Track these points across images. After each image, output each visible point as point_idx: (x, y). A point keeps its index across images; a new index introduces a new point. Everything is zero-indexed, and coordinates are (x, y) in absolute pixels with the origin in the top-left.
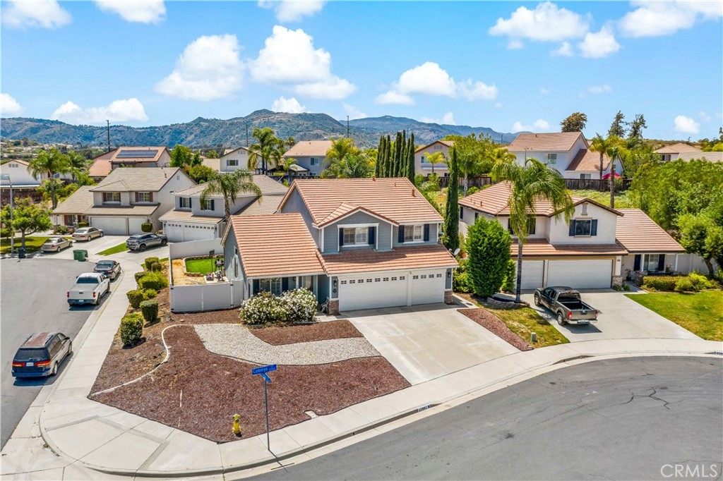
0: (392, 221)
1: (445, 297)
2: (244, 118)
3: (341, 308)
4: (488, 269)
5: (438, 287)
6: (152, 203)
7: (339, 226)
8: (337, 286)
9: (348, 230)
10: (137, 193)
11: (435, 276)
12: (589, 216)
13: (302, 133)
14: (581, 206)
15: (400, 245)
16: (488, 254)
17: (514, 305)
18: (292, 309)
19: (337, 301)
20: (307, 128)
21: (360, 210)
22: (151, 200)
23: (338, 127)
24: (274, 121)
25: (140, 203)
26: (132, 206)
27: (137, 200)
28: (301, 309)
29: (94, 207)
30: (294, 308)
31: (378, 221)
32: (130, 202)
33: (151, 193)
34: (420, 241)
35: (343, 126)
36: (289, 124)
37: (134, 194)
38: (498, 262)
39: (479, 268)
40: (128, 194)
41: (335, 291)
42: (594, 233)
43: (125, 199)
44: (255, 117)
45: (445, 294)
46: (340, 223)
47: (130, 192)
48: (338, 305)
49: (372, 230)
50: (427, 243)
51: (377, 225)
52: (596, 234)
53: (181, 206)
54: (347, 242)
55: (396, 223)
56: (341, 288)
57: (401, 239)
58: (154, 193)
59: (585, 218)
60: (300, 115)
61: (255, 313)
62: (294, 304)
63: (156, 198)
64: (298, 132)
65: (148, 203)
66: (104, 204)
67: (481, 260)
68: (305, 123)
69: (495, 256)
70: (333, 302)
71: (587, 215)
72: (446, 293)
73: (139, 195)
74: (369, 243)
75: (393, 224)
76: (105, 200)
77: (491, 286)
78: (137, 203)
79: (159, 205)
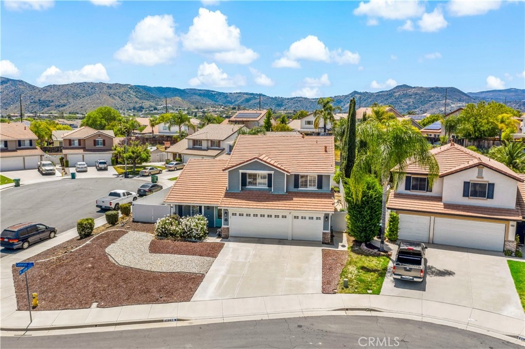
0: (284, 170)
1: (323, 237)
2: (387, 91)
3: (231, 233)
5: (317, 229)
6: (219, 148)
7: (241, 171)
8: (228, 216)
9: (250, 175)
10: (211, 141)
12: (485, 179)
13: (433, 102)
14: (476, 169)
15: (296, 190)
17: (375, 253)
19: (228, 228)
20: (438, 98)
21: (256, 159)
22: (219, 146)
23: (465, 97)
24: (411, 93)
25: (213, 148)
26: (208, 149)
27: (211, 146)
28: (190, 229)
29: (187, 149)
31: (273, 169)
32: (207, 147)
33: (219, 141)
34: (314, 188)
35: (469, 96)
36: (423, 95)
37: (210, 142)
40: (206, 141)
41: (226, 220)
42: (491, 196)
43: (204, 145)
44: (397, 90)
46: (241, 168)
47: (208, 140)
48: (229, 231)
49: (269, 177)
50: (320, 191)
52: (492, 198)
54: (249, 184)
55: (288, 172)
56: (231, 219)
57: (296, 186)
58: (221, 142)
59: (479, 181)
60: (432, 88)
61: (160, 229)
62: (186, 225)
63: (223, 145)
64: (430, 101)
65: (217, 148)
66: (193, 147)
67: (352, 210)
68: (437, 94)
70: (224, 228)
71: (483, 178)
72: (324, 234)
73: (213, 142)
75: (286, 173)
76: (194, 145)
78: (211, 148)
79: (224, 149)
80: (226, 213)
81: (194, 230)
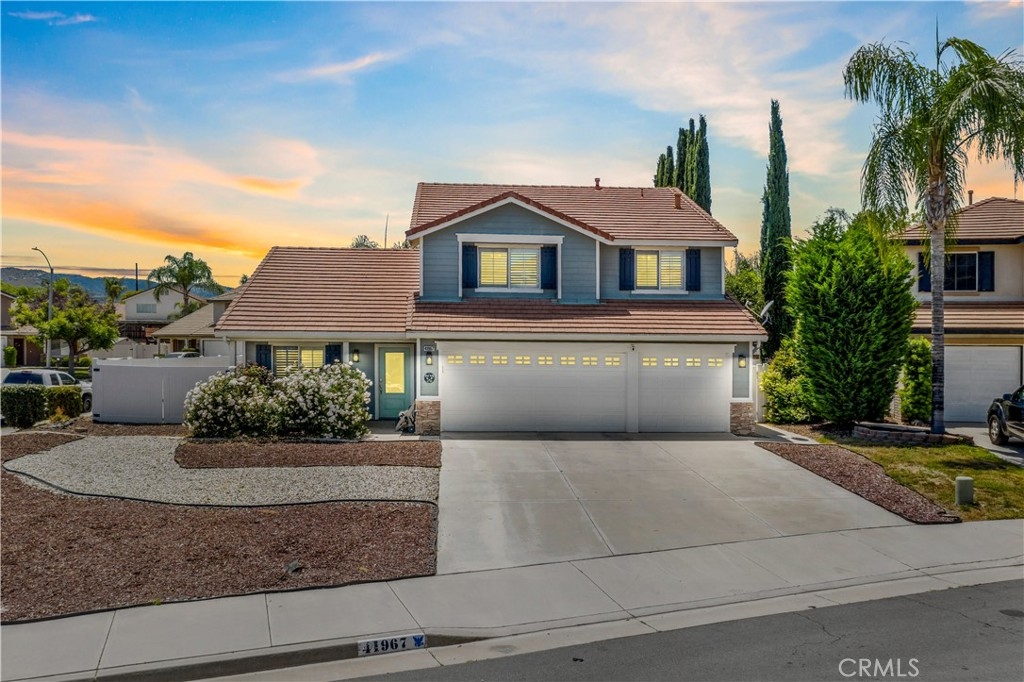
0: (594, 230)
1: (732, 419)
3: (446, 419)
4: (846, 342)
5: (714, 390)
7: (462, 238)
15: (624, 295)
16: (843, 302)
17: (926, 439)
18: (295, 403)
19: (436, 405)
21: (511, 200)
30: (300, 399)
31: (557, 229)
34: (679, 291)
38: (873, 324)
39: (822, 342)
45: (733, 412)
46: (463, 227)
48: (437, 414)
49: (548, 254)
50: (695, 296)
51: (558, 240)
55: (606, 236)
57: (626, 282)
61: (206, 408)
62: (303, 391)
67: (827, 320)
69: (867, 309)
70: (424, 406)
72: (735, 407)
74: (544, 286)
75: (599, 239)
80: (429, 354)
81: (330, 404)
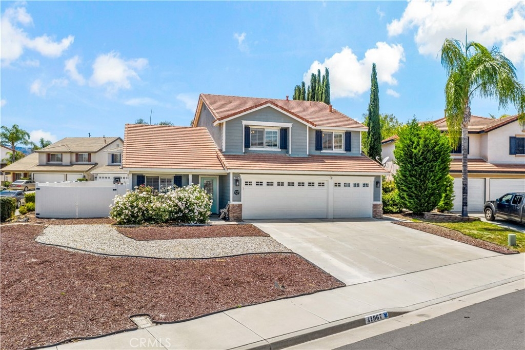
0: (308, 121)
1: (373, 211)
3: (245, 214)
4: (425, 176)
5: (366, 198)
6: (90, 163)
7: (245, 123)
8: (240, 185)
9: (255, 130)
10: (77, 154)
11: (361, 185)
15: (318, 153)
16: (425, 159)
18: (177, 205)
19: (240, 206)
21: (269, 105)
22: (89, 160)
25: (80, 162)
26: (71, 164)
27: (77, 161)
28: (189, 205)
29: (38, 166)
30: (180, 204)
31: (290, 120)
33: (90, 154)
34: (341, 151)
37: (74, 155)
38: (437, 168)
39: (414, 176)
40: (69, 155)
41: (237, 193)
43: (66, 159)
45: (374, 208)
46: (244, 118)
47: (71, 153)
48: (241, 210)
49: (284, 132)
50: (348, 154)
51: (289, 125)
53: (113, 162)
54: (254, 145)
55: (313, 124)
56: (245, 191)
57: (319, 147)
58: (92, 155)
59: (524, 135)
62: (180, 199)
63: (94, 159)
65: (87, 162)
66: (48, 164)
67: (417, 166)
69: (434, 161)
70: (234, 207)
72: (375, 206)
73: (78, 156)
74: (281, 148)
75: (309, 125)
76: (49, 160)
77: (430, 198)
78: (77, 163)
79: (96, 164)
80: (237, 181)
81: (195, 207)
